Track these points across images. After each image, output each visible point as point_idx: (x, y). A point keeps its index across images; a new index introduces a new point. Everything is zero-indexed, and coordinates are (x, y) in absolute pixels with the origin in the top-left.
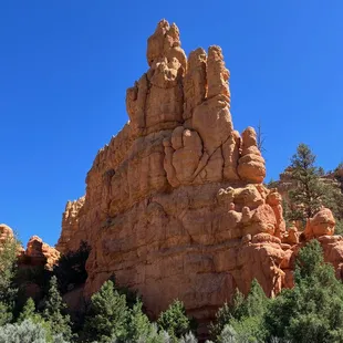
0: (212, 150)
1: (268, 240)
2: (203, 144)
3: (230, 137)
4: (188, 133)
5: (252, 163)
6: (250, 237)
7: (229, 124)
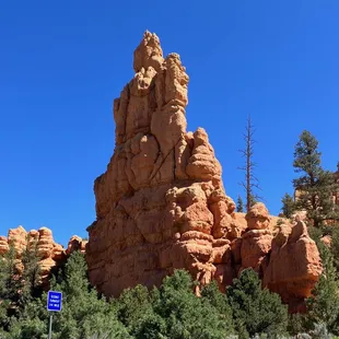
0: (166, 152)
1: (194, 238)
2: (159, 147)
3: (181, 139)
4: (145, 139)
5: (197, 162)
6: (178, 235)
7: (180, 127)
